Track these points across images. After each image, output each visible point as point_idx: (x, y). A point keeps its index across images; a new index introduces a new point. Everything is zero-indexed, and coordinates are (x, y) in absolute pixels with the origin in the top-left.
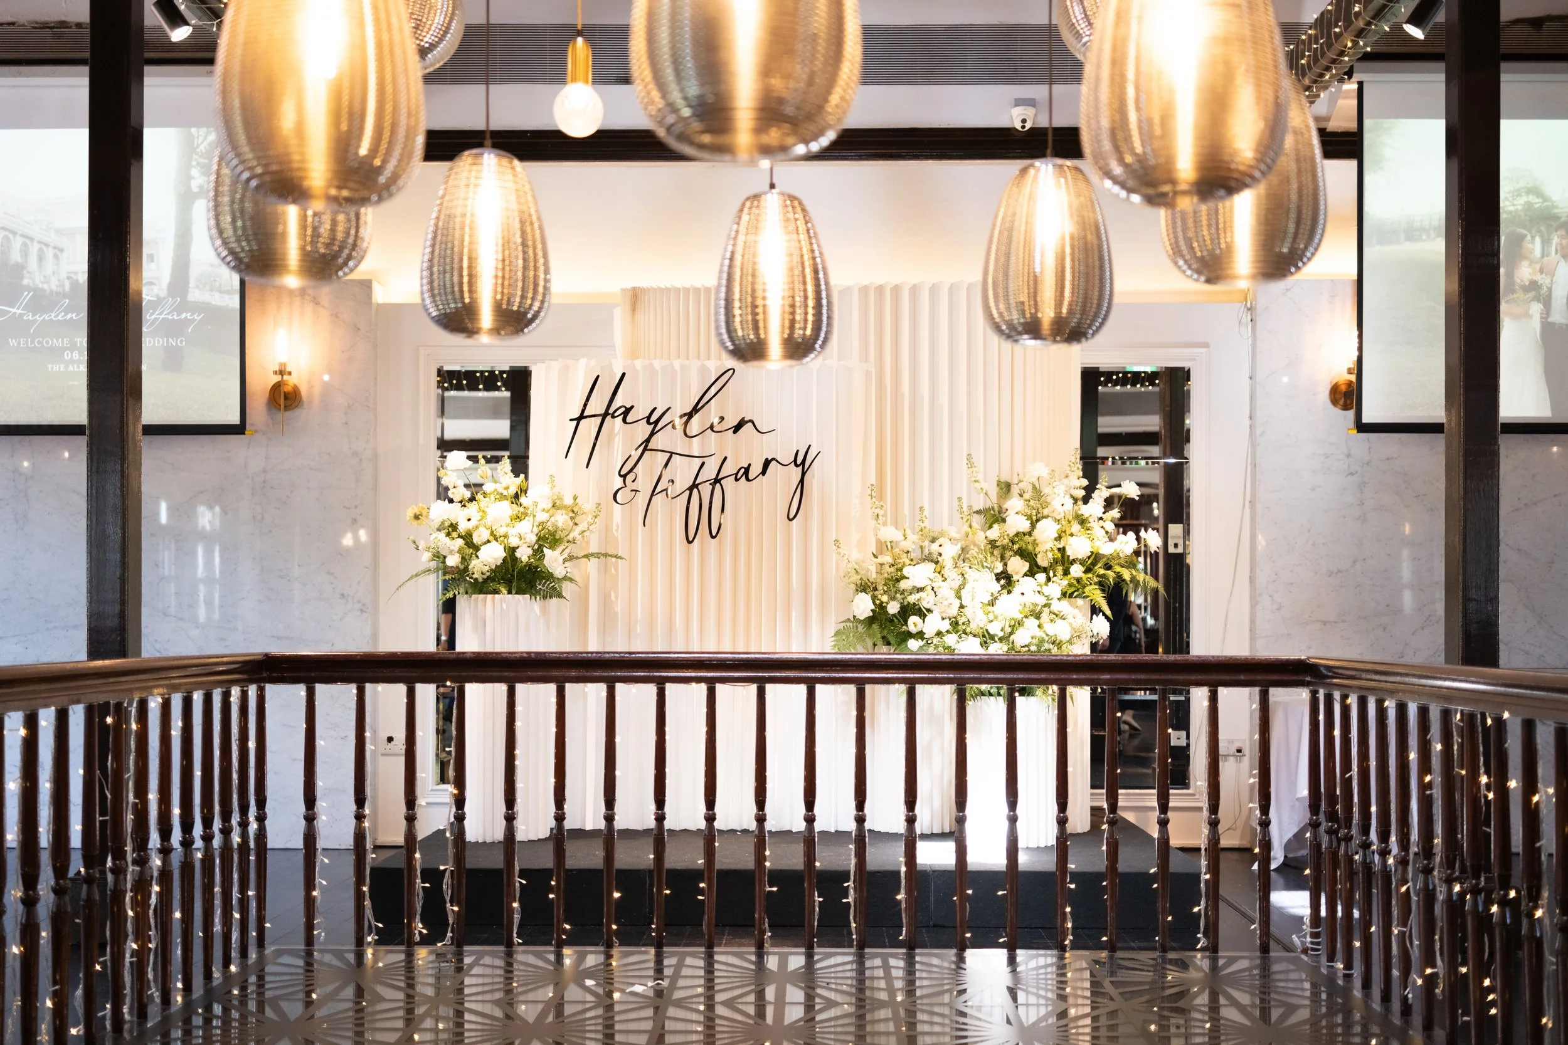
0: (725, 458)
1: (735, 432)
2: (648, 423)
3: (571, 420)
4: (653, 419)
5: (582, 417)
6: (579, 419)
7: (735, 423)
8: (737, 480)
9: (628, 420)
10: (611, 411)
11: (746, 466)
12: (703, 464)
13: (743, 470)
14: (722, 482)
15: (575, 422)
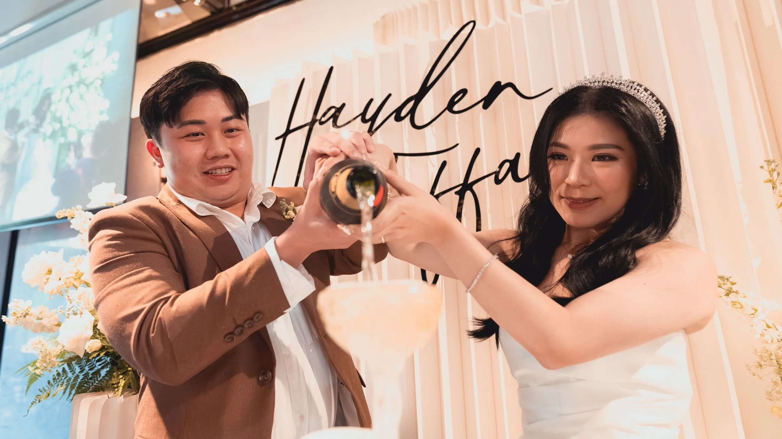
0: (478, 151)
1: (485, 107)
2: (364, 121)
3: (277, 138)
4: (368, 116)
5: (288, 131)
6: (284, 136)
7: (486, 94)
8: (498, 181)
9: (339, 123)
10: (318, 117)
11: (512, 157)
12: (444, 164)
13: (507, 165)
14: (475, 187)
15: (281, 140)
